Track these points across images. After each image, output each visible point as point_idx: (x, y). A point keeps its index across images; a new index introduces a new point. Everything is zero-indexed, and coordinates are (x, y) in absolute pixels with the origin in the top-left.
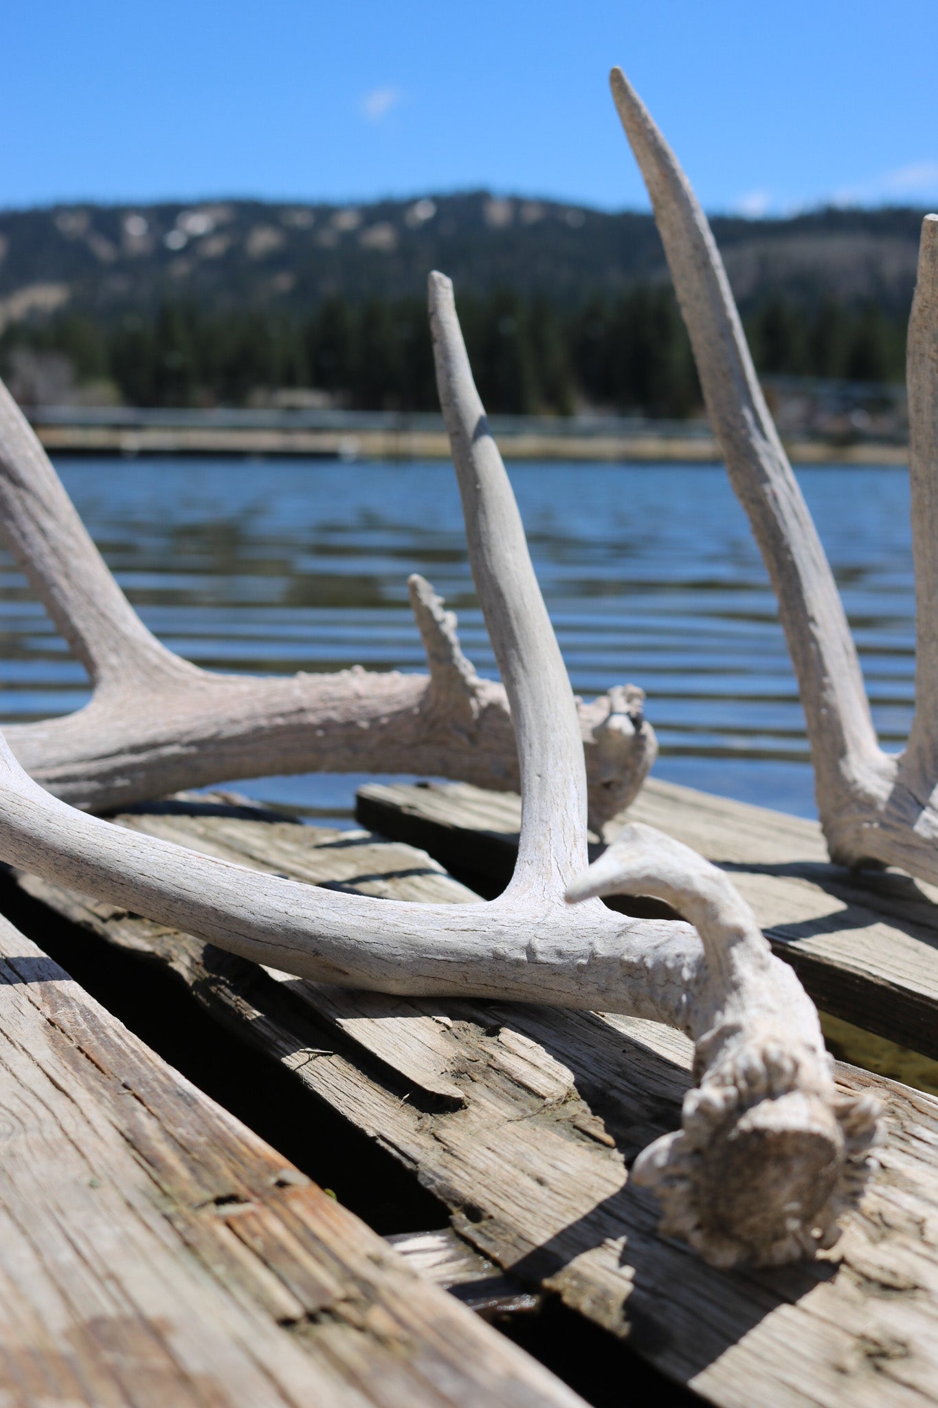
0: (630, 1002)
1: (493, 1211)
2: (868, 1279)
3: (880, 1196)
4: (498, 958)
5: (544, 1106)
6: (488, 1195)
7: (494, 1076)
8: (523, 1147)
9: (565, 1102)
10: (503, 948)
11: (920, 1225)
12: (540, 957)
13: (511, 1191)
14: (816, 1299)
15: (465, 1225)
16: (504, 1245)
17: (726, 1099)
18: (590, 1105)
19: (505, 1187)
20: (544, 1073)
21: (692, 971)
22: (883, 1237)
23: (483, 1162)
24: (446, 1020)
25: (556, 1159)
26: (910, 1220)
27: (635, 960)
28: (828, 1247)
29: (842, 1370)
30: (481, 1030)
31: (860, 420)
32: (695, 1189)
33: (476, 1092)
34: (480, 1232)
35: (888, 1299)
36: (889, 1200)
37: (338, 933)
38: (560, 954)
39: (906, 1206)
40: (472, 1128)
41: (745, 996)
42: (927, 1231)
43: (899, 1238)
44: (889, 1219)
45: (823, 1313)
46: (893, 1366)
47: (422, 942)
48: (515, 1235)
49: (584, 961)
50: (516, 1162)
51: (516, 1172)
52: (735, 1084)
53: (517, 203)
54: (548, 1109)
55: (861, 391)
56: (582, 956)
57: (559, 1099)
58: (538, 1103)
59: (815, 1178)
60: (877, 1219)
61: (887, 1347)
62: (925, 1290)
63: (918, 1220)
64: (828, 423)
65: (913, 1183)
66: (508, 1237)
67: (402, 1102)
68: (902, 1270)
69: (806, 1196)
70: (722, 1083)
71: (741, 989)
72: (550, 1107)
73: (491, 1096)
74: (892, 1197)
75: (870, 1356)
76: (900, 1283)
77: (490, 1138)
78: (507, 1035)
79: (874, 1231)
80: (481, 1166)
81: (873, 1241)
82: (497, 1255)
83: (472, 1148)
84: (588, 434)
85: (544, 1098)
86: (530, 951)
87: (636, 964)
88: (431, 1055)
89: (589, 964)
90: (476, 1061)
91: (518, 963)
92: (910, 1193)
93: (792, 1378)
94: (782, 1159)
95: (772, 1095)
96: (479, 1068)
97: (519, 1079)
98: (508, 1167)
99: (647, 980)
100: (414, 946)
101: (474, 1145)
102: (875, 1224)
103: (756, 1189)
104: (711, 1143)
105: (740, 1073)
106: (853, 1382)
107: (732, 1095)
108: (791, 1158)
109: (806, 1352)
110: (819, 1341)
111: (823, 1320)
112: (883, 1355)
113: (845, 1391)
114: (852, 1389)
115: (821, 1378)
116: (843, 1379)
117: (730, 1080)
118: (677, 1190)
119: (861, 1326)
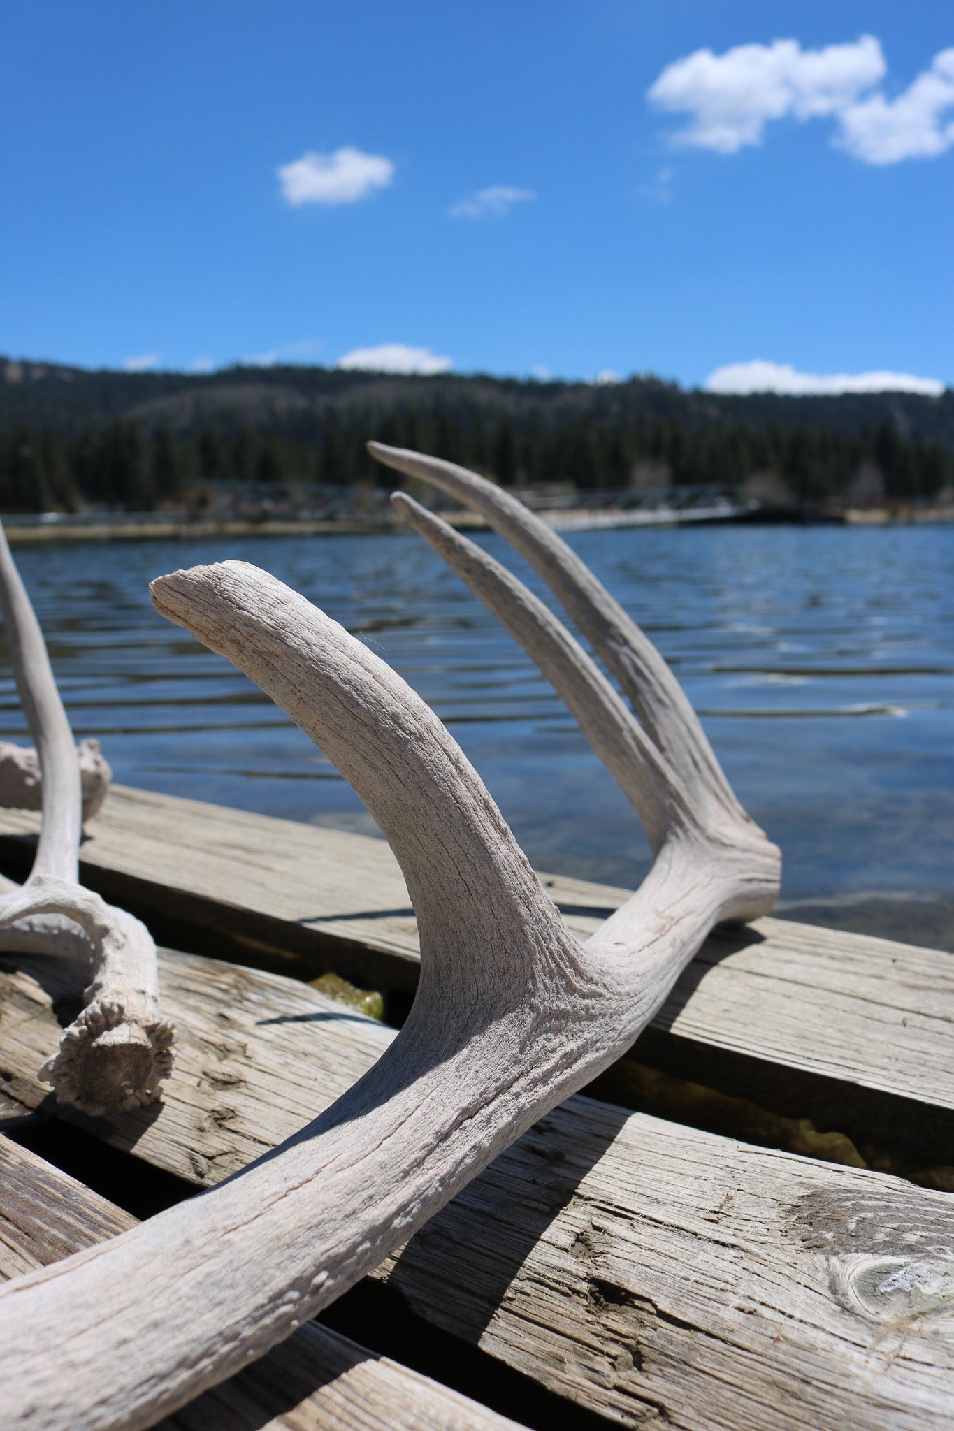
1: (18, 1074)
2: (216, 1080)
3: (224, 1035)
5: (44, 1010)
6: (16, 1066)
7: (16, 996)
8: (33, 1035)
11: (244, 1047)
13: (28, 1061)
15: (3, 1083)
16: (25, 1092)
17: (81, 1032)
19: (25, 1060)
20: (37, 993)
22: (226, 1057)
23: (11, 1047)
25: (51, 1039)
26: (239, 1046)
29: (202, 1130)
31: (268, 505)
32: (72, 1080)
34: (12, 1087)
35: (227, 1089)
36: (229, 1037)
39: (238, 1039)
41: (107, 966)
42: (247, 1051)
43: (233, 1056)
44: (229, 1047)
45: (193, 1103)
46: (229, 1124)
48: (31, 1086)
50: (30, 1044)
51: (30, 1050)
52: (86, 1024)
53: (26, 366)
54: (47, 1011)
55: (265, 487)
58: (41, 1009)
59: (138, 1066)
60: (222, 1048)
61: (225, 1114)
62: (245, 1082)
63: (243, 1045)
64: (247, 508)
65: (242, 1026)
66: (27, 1087)
68: (233, 1073)
69: (134, 1076)
71: (106, 961)
74: (231, 1035)
75: (216, 1119)
76: (233, 1080)
77: (14, 1032)
78: (19, 974)
79: (221, 1054)
80: (10, 1049)
81: (220, 1060)
82: (21, 1098)
83: (5, 1040)
84: (87, 523)
85: (44, 1005)
92: (240, 1031)
93: (176, 1138)
94: (115, 1060)
95: (109, 1027)
96: (7, 993)
97: (30, 996)
98: (25, 1048)
101: (6, 1038)
102: (222, 1051)
103: (104, 1077)
104: (78, 1055)
105: (88, 1017)
106: (208, 1134)
107: (84, 1030)
108: (120, 1059)
109: (185, 1125)
110: (191, 1118)
111: (193, 1105)
112: (223, 1119)
113: (203, 1141)
114: (207, 1140)
115: (191, 1136)
116: (203, 1134)
117: (83, 1022)
118: (62, 1082)
119: (211, 1106)
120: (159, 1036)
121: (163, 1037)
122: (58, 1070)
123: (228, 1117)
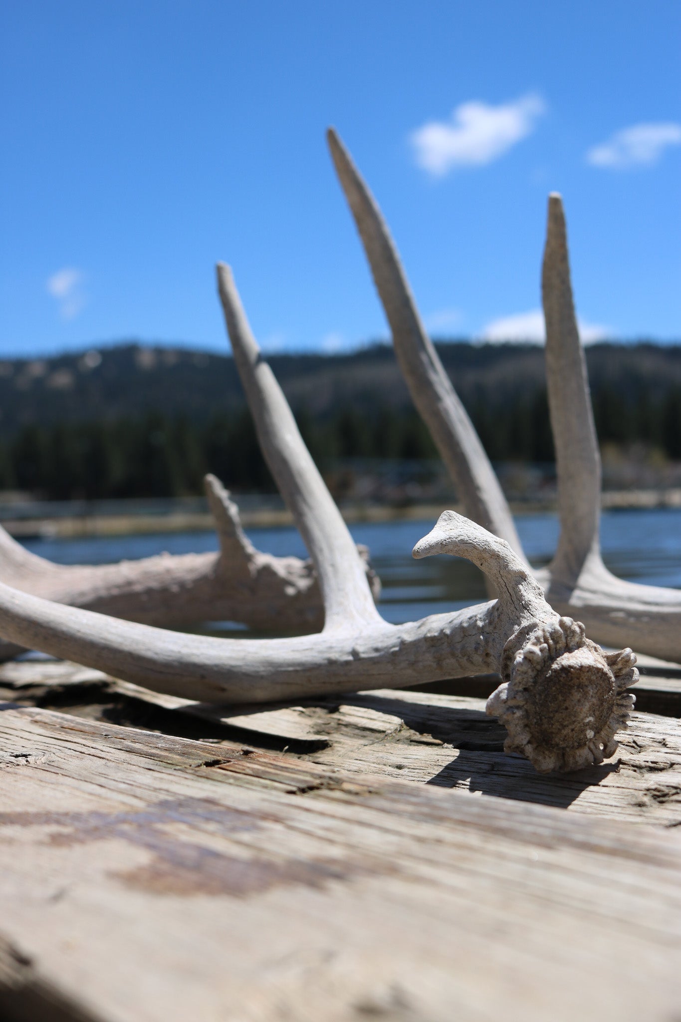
0: (434, 665)
2: (639, 767)
4: (331, 662)
5: (386, 735)
7: (344, 728)
8: (381, 755)
9: (400, 731)
10: (334, 656)
12: (363, 656)
14: (611, 779)
17: (542, 651)
18: (416, 730)
20: (379, 721)
21: (484, 620)
22: (641, 750)
23: (356, 766)
24: (300, 708)
25: (406, 755)
26: (654, 742)
27: (436, 634)
28: (609, 756)
29: (641, 805)
30: (325, 711)
31: (414, 490)
32: (527, 714)
33: (335, 738)
37: (217, 662)
38: (377, 650)
40: (339, 753)
42: (668, 744)
44: (640, 743)
45: (617, 785)
46: (674, 797)
47: (276, 660)
49: (397, 649)
50: (379, 762)
51: (381, 766)
52: (546, 641)
53: (159, 352)
54: (389, 736)
56: (394, 646)
57: (395, 730)
58: (381, 735)
59: (602, 701)
60: (633, 744)
61: (666, 790)
64: (391, 491)
67: (284, 753)
68: (659, 760)
69: (597, 713)
70: (538, 641)
72: (390, 735)
73: (346, 738)
75: (656, 796)
76: (662, 765)
77: (355, 755)
78: (345, 709)
83: (345, 761)
85: (384, 732)
86: (354, 653)
87: (438, 636)
88: (297, 726)
89: (400, 650)
90: (329, 724)
91: (347, 663)
94: (580, 686)
95: (570, 650)
96: (332, 727)
97: (364, 726)
98: (374, 765)
99: (448, 643)
100: (270, 663)
101: (345, 760)
102: (633, 747)
103: (567, 708)
104: (535, 682)
105: (548, 635)
106: (650, 809)
107: (545, 648)
108: (587, 686)
109: (614, 803)
110: (621, 797)
111: (618, 787)
112: (665, 795)
113: (646, 814)
114: (651, 813)
115: (628, 812)
116: (644, 809)
117: (542, 640)
118: (516, 716)
119: (645, 785)
120: (620, 669)
121: (624, 672)
122: (512, 699)
123: (671, 793)
